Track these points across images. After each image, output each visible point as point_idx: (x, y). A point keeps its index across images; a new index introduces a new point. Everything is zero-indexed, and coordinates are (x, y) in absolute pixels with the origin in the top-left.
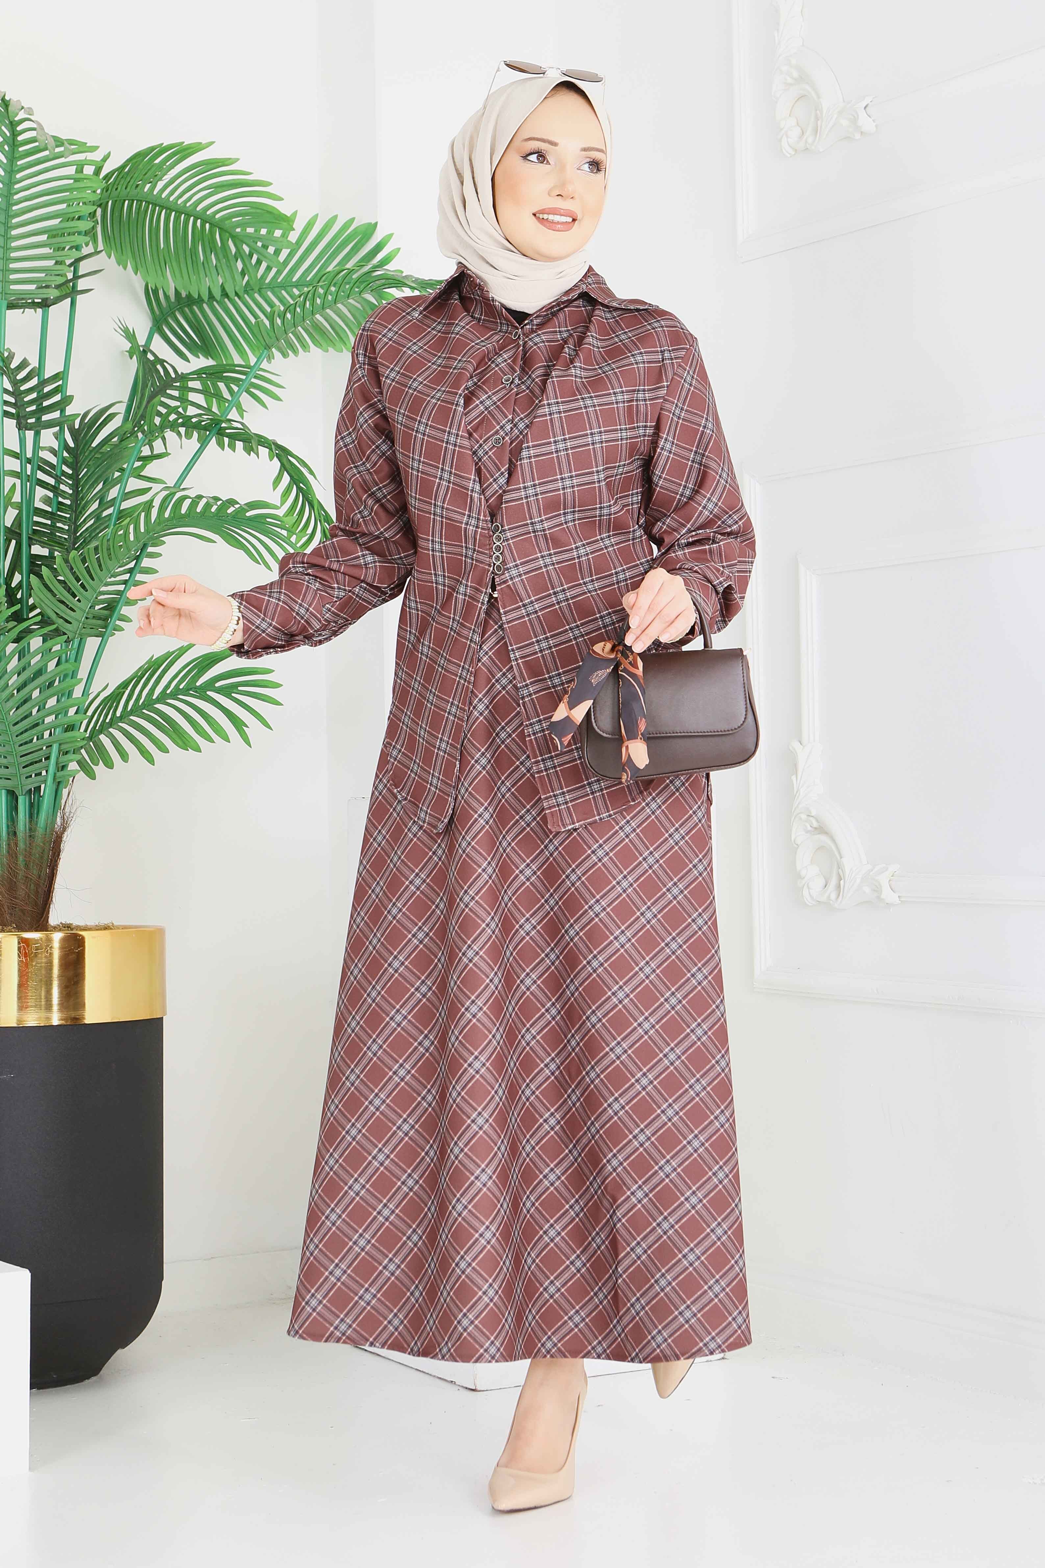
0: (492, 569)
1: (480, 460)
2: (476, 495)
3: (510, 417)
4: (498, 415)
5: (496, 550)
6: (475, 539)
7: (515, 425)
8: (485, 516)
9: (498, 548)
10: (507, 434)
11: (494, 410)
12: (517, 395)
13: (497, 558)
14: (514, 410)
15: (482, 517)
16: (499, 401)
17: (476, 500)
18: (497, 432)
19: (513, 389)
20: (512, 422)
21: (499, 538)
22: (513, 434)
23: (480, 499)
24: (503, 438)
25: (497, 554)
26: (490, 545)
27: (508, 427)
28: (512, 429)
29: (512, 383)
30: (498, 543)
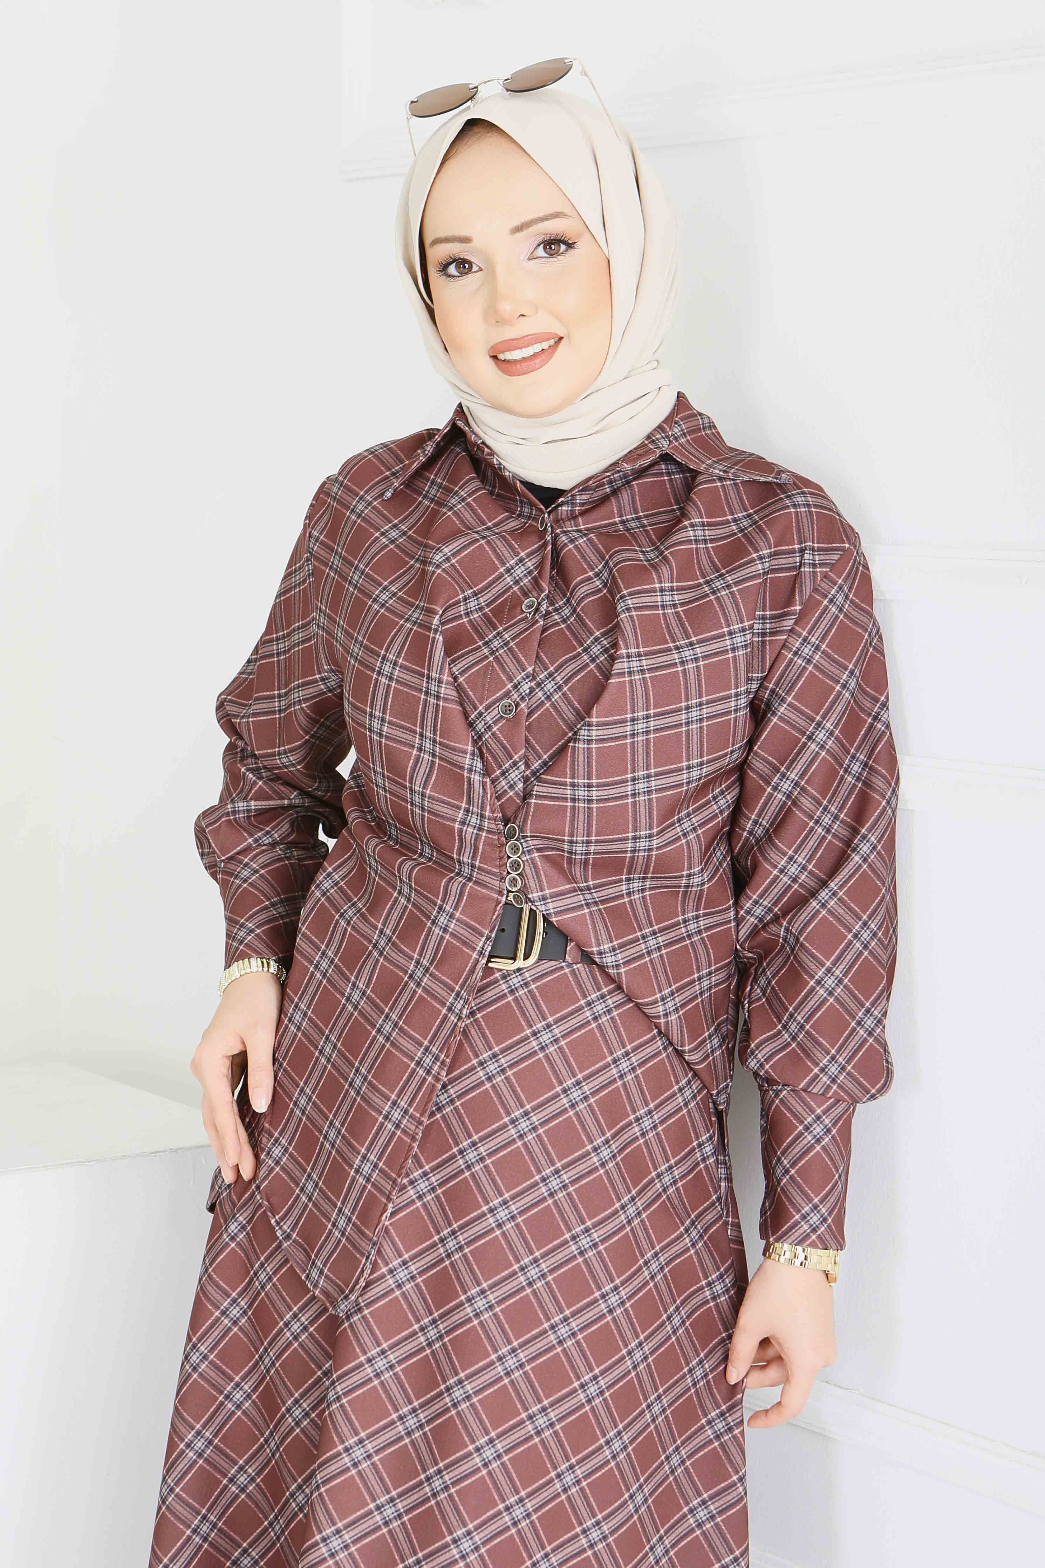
0: (504, 899)
1: (480, 738)
2: (476, 778)
3: (530, 669)
4: (511, 665)
5: (512, 867)
6: (476, 848)
7: (539, 685)
8: (493, 812)
9: (516, 866)
10: (523, 699)
11: (504, 656)
12: (543, 632)
13: (513, 882)
14: (538, 656)
15: (487, 814)
16: (513, 640)
17: (477, 785)
18: (507, 695)
19: (537, 621)
20: (534, 678)
21: (515, 849)
22: (534, 699)
23: (484, 785)
24: (517, 705)
25: (514, 874)
26: (501, 859)
27: (525, 687)
28: (532, 690)
29: (537, 610)
30: (514, 858)
